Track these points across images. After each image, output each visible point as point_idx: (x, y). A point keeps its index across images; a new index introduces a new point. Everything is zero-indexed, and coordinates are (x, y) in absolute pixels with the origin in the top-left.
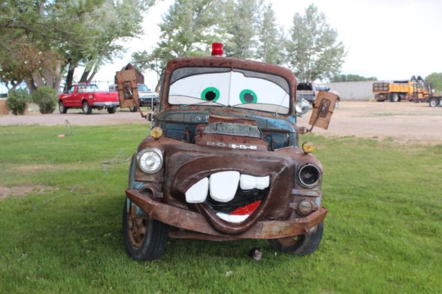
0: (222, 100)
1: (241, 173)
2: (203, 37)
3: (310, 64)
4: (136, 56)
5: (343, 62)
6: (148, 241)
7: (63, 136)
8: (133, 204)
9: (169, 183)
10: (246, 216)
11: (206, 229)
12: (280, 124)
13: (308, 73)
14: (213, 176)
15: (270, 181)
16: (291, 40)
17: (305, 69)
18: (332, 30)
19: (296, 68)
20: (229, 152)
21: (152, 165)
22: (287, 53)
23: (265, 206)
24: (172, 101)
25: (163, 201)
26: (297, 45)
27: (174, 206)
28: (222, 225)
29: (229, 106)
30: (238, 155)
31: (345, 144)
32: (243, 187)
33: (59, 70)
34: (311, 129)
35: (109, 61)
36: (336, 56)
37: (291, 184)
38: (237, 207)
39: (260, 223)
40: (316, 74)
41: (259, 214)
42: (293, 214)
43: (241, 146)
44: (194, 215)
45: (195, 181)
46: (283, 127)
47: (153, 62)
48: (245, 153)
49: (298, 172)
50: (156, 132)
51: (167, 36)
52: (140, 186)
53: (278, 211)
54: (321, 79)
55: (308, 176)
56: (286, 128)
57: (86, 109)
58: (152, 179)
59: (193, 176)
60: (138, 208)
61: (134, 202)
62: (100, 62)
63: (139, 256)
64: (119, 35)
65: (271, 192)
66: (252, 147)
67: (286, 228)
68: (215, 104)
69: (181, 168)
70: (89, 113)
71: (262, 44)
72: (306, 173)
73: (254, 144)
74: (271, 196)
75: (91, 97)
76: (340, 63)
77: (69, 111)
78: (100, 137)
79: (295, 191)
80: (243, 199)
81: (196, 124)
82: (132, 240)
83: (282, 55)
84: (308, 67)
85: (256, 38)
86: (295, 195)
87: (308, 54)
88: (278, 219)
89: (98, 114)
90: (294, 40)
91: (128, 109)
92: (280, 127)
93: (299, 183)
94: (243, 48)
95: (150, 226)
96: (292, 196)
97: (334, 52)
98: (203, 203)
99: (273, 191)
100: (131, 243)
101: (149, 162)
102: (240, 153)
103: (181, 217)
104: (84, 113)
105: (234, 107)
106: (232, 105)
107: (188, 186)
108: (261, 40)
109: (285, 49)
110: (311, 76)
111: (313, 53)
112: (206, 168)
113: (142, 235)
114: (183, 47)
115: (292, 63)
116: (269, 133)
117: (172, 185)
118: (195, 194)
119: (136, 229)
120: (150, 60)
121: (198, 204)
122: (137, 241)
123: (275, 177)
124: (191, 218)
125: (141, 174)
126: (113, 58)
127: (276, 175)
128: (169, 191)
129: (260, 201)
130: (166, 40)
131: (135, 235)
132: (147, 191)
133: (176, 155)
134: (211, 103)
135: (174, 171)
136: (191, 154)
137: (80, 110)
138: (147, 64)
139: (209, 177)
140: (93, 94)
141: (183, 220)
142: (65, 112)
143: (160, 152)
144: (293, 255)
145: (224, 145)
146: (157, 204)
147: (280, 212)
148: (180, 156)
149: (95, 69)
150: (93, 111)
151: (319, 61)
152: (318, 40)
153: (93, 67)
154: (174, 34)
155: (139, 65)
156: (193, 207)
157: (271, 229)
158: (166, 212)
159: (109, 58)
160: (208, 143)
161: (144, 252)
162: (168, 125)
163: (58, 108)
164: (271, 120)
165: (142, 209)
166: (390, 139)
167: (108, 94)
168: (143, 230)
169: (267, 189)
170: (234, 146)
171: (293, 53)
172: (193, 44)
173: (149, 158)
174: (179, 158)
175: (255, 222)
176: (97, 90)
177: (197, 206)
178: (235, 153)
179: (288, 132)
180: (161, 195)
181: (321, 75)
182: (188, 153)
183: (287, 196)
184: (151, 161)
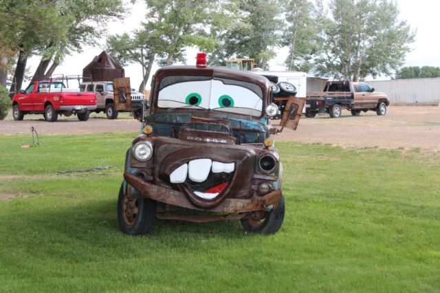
0: (203, 104)
1: (213, 160)
2: (205, 16)
3: (359, 55)
4: (112, 41)
5: (408, 50)
6: (140, 218)
7: (27, 146)
8: (129, 186)
9: (157, 169)
10: (217, 194)
11: (185, 204)
12: (253, 124)
13: (355, 66)
14: (191, 162)
15: (235, 166)
16: (333, 20)
17: (352, 61)
18: (391, 4)
19: (339, 59)
20: (204, 145)
21: (144, 154)
22: (325, 37)
23: (231, 186)
24: (160, 105)
25: (153, 182)
26: (339, 26)
27: (161, 186)
28: (197, 201)
29: (209, 109)
30: (211, 147)
31: (363, 155)
32: (214, 171)
33: (5, 60)
34: (282, 130)
35: (76, 49)
36: (396, 42)
37: (252, 170)
38: (210, 188)
39: (228, 200)
40: (368, 68)
41: (227, 192)
42: (255, 194)
43: (213, 140)
44: (176, 193)
45: (178, 166)
46: (254, 127)
47: (138, 51)
48: (216, 145)
49: (258, 160)
50: (147, 130)
51: (157, 15)
52: (134, 171)
53: (242, 191)
54: (374, 74)
55: (266, 164)
56: (257, 128)
57: (49, 115)
58: (144, 165)
59: (176, 162)
60: (133, 189)
61: (130, 184)
62: (63, 50)
63: (133, 232)
64: (89, 13)
65: (235, 175)
66: (222, 141)
67: (248, 204)
68: (197, 108)
69: (167, 156)
70: (54, 119)
71: (290, 25)
72: (266, 161)
73: (224, 139)
74: (236, 178)
75: (56, 99)
76: (402, 52)
77: (26, 117)
78: (75, 147)
79: (256, 176)
80: (214, 180)
81: (181, 124)
82: (126, 220)
83: (319, 40)
84: (356, 57)
85: (282, 17)
86: (255, 179)
87: (357, 39)
88: (242, 198)
89: (66, 121)
90: (336, 19)
91: (105, 115)
92: (252, 127)
93: (260, 170)
94: (263, 30)
95: (142, 206)
96: (253, 180)
97: (391, 37)
98: (183, 183)
99: (237, 174)
100: (125, 223)
101: (142, 152)
102: (212, 145)
103: (167, 194)
104: (46, 120)
105: (214, 110)
106: (211, 109)
107: (172, 170)
108: (290, 19)
109: (323, 32)
110: (359, 70)
111: (364, 38)
112: (186, 156)
113: (135, 216)
114: (179, 31)
115: (334, 51)
116: (243, 133)
117: (160, 170)
118: (177, 176)
119: (129, 210)
120: (133, 49)
121: (180, 184)
122: (130, 221)
123: (238, 164)
124: (174, 195)
125: (136, 162)
126: (81, 45)
127: (239, 162)
128: (157, 174)
129: (227, 183)
130: (154, 20)
131: (129, 216)
132: (140, 175)
133: (163, 147)
134: (194, 107)
135: (161, 159)
136: (175, 146)
137: (41, 116)
138: (128, 53)
139: (188, 163)
140: (60, 95)
141: (168, 197)
142: (21, 118)
143: (151, 145)
144: (260, 233)
145: (201, 139)
146: (148, 184)
147: (244, 192)
148: (166, 147)
149: (57, 58)
150: (59, 117)
151: (371, 49)
152: (371, 19)
153: (54, 56)
154: (166, 12)
155: (117, 54)
156: (175, 187)
157: (237, 205)
158: (154, 191)
159: (77, 45)
160: (188, 138)
161: (136, 227)
162: (157, 125)
163: (10, 114)
164: (244, 121)
165: (136, 188)
166: (417, 150)
167: (79, 95)
168: (136, 210)
169: (233, 173)
170: (208, 140)
171: (335, 37)
172: (193, 26)
173: (142, 149)
174: (165, 149)
175: (224, 199)
176: (64, 90)
177: (179, 186)
178: (209, 145)
179: (258, 131)
180: (151, 178)
181: (375, 69)
182: (172, 145)
183: (249, 180)
184: (144, 151)
